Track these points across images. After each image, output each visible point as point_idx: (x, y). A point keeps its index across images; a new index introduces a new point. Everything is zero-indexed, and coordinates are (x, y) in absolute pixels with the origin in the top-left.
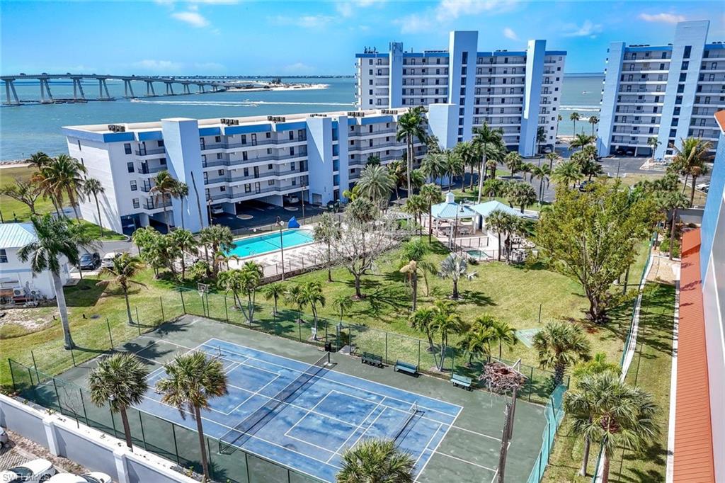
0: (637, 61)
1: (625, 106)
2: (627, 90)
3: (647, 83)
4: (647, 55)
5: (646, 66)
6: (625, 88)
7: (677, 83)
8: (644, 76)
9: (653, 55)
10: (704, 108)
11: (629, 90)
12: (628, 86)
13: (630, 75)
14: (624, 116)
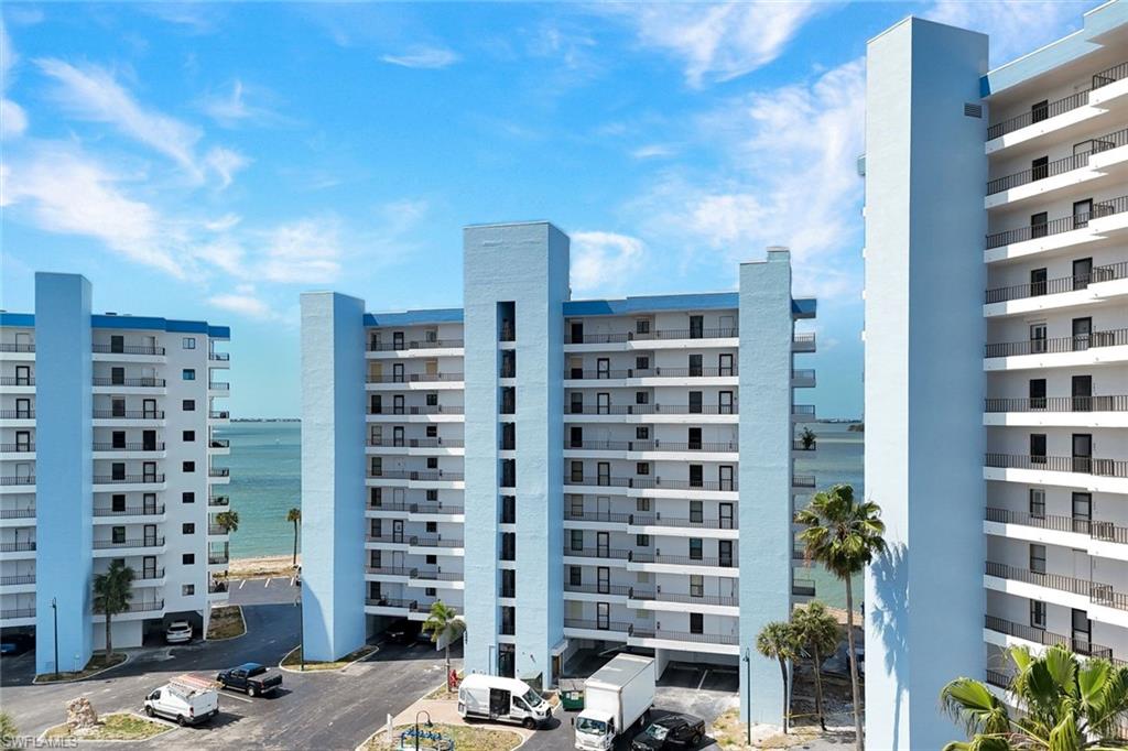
1: (395, 489)
4: (430, 337)
8: (432, 399)
10: (599, 497)
11: (399, 439)
12: (396, 428)
13: (396, 397)
14: (395, 521)
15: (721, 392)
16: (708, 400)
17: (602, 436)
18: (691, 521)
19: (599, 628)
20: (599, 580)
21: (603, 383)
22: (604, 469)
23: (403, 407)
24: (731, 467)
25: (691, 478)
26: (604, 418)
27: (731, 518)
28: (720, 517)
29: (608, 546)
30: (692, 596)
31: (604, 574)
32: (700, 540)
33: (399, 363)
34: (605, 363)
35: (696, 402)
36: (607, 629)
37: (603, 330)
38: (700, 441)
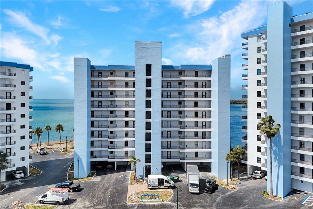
0: (103, 79)
1: (99, 121)
2: (99, 106)
3: (116, 99)
4: (112, 74)
5: (112, 82)
6: (96, 104)
7: (144, 99)
8: (112, 93)
9: (117, 73)
10: (168, 121)
11: (100, 105)
12: (99, 102)
13: (99, 92)
14: (99, 131)
15: (203, 92)
16: (200, 94)
17: (168, 104)
18: (195, 127)
19: (168, 158)
20: (168, 145)
21: (169, 89)
22: (169, 113)
23: (102, 95)
24: (205, 112)
25: (195, 115)
26: (169, 99)
27: (205, 125)
28: (203, 125)
29: (170, 135)
30: (195, 147)
31: (169, 143)
32: (197, 132)
33: (101, 81)
34: (169, 83)
35: (196, 95)
36: (170, 158)
37: (169, 74)
38: (197, 105)
